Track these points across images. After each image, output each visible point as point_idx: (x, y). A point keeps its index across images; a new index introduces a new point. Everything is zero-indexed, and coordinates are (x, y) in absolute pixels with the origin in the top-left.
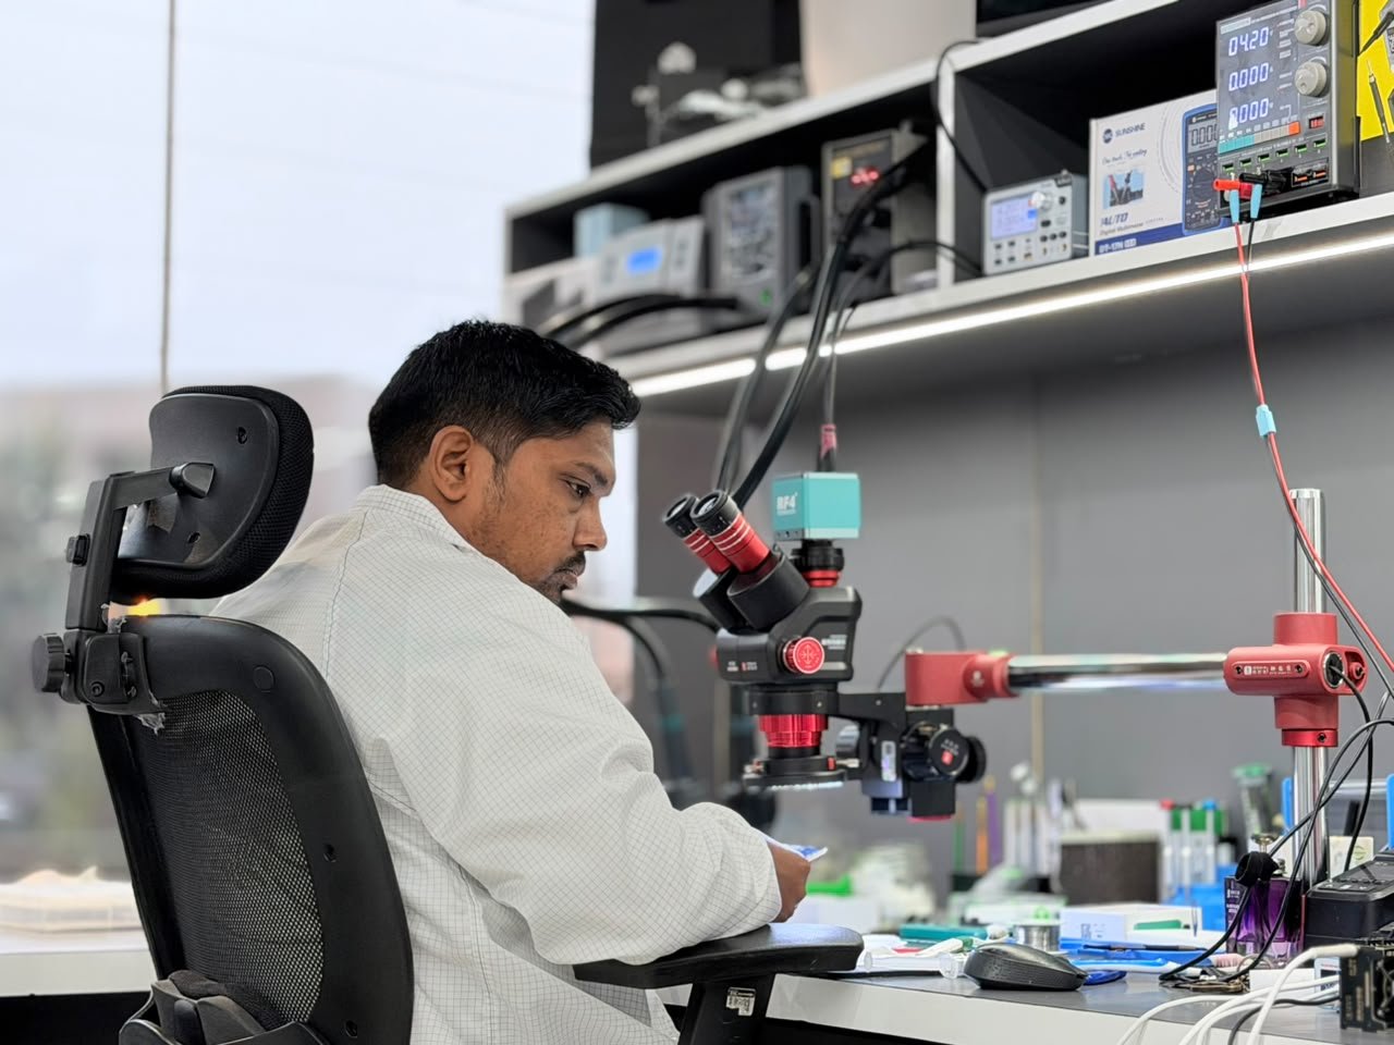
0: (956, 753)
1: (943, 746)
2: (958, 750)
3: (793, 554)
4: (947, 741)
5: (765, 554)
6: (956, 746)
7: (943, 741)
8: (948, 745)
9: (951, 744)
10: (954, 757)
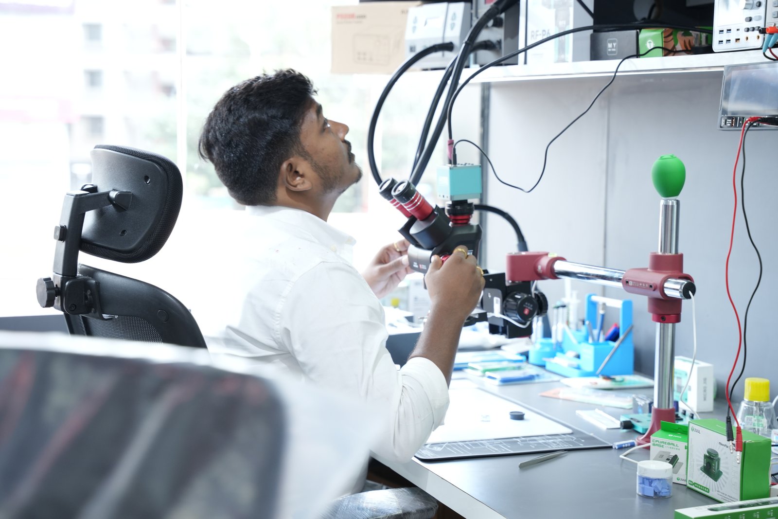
0: (531, 309)
1: (524, 306)
2: (532, 307)
3: (449, 207)
4: (526, 303)
5: (434, 207)
6: (531, 306)
7: (525, 304)
8: (527, 305)
9: (529, 304)
10: (530, 311)
